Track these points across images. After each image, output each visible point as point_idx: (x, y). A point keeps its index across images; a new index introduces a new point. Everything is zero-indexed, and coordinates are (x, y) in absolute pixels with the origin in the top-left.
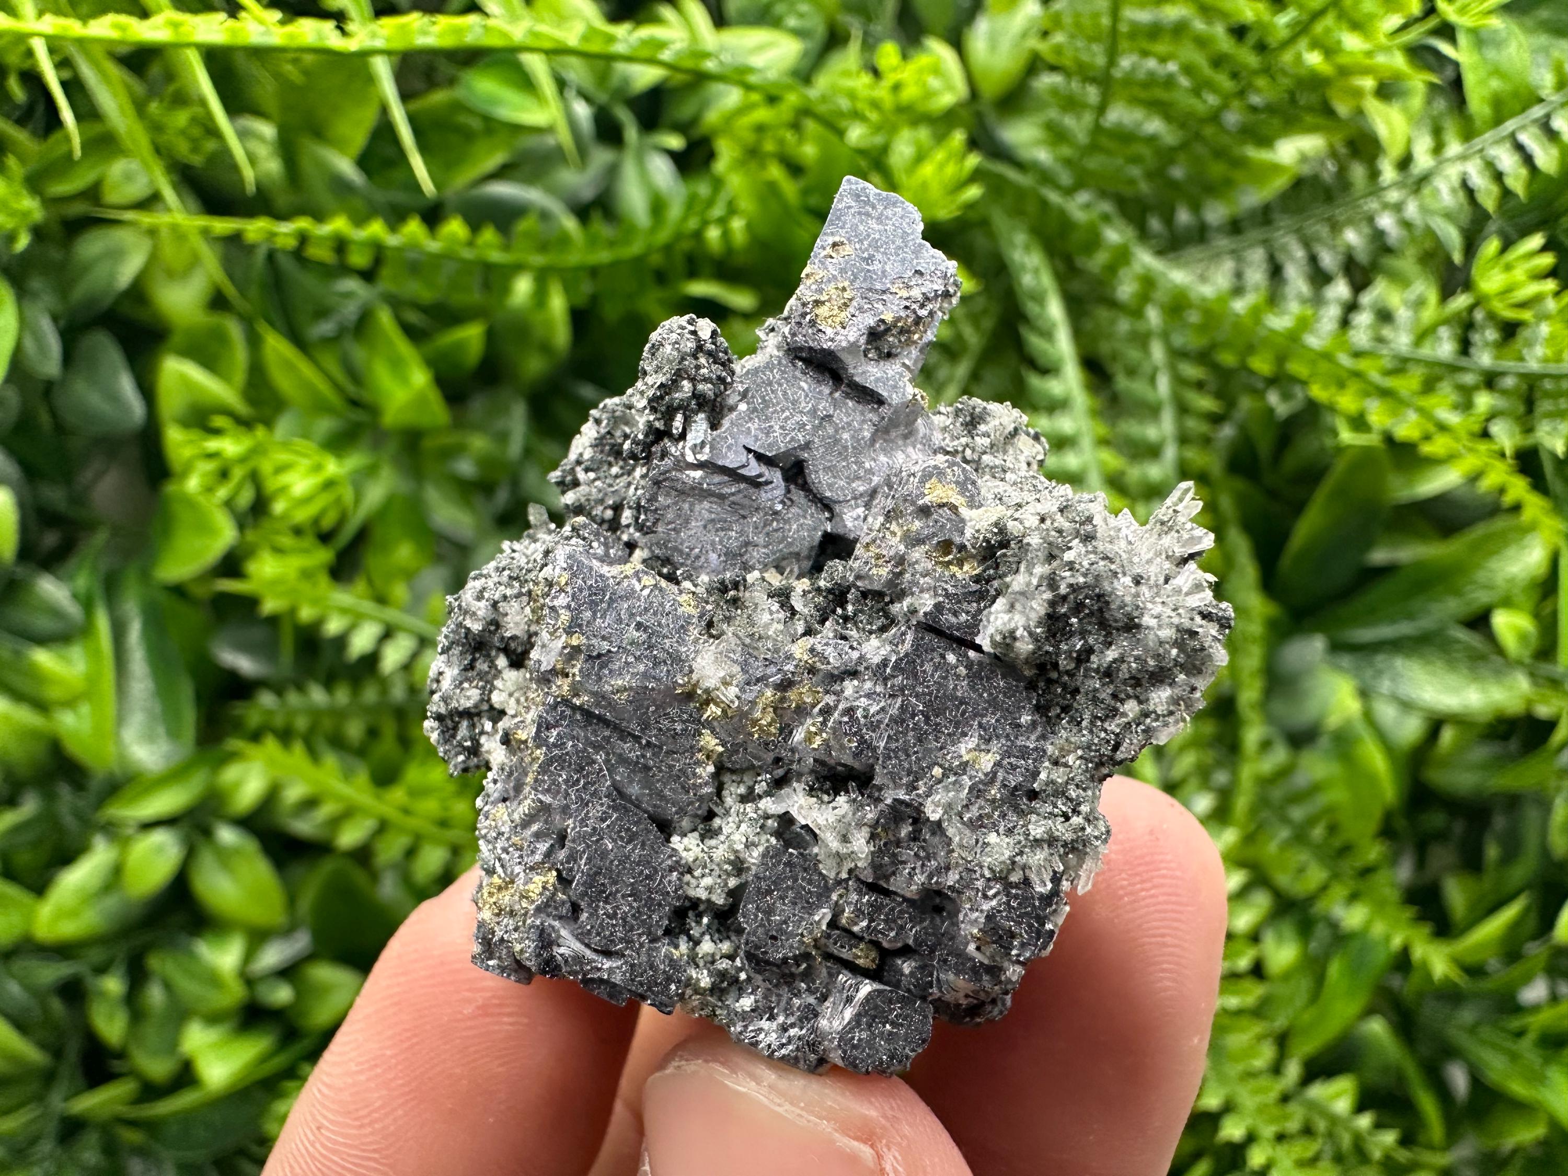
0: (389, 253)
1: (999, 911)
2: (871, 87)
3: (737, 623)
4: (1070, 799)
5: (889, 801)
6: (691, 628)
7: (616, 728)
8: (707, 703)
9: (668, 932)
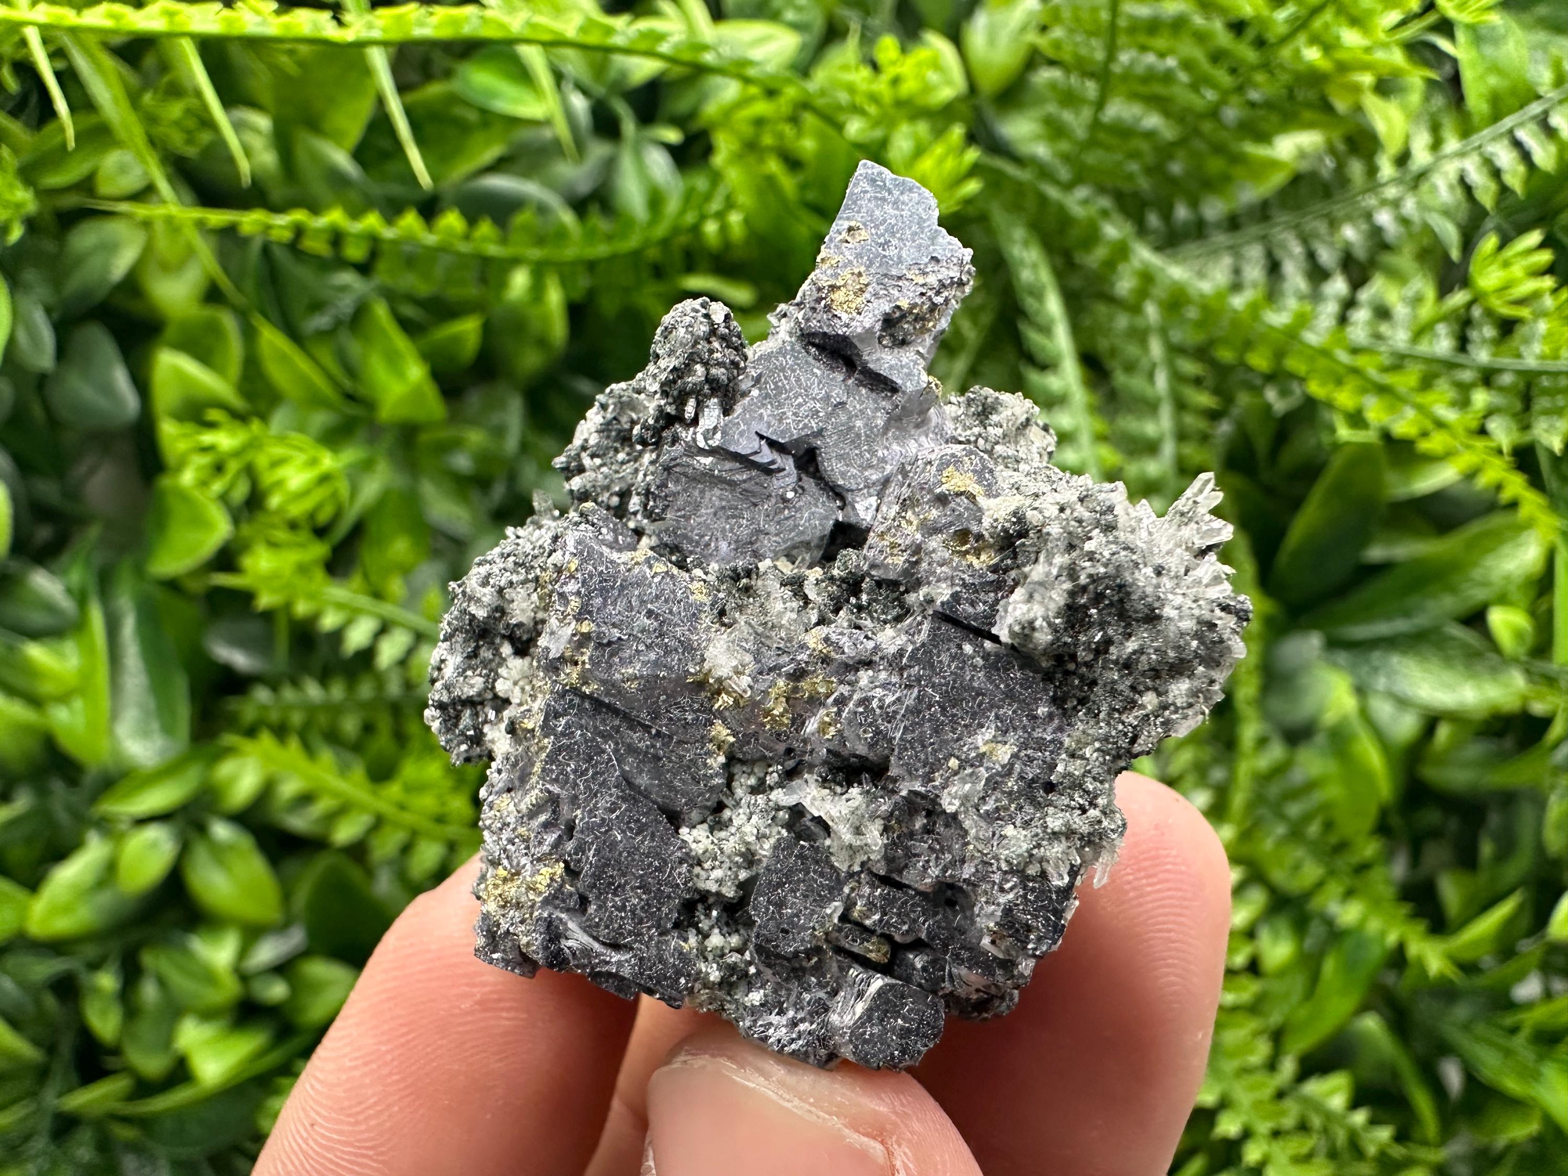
0: (385, 247)
1: (1016, 905)
2: (871, 81)
3: (749, 611)
4: (1088, 792)
5: (904, 793)
6: (703, 616)
7: (626, 717)
8: (719, 693)
9: (677, 925)
